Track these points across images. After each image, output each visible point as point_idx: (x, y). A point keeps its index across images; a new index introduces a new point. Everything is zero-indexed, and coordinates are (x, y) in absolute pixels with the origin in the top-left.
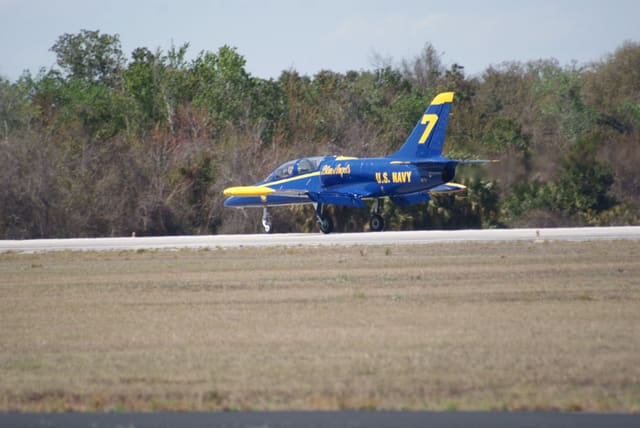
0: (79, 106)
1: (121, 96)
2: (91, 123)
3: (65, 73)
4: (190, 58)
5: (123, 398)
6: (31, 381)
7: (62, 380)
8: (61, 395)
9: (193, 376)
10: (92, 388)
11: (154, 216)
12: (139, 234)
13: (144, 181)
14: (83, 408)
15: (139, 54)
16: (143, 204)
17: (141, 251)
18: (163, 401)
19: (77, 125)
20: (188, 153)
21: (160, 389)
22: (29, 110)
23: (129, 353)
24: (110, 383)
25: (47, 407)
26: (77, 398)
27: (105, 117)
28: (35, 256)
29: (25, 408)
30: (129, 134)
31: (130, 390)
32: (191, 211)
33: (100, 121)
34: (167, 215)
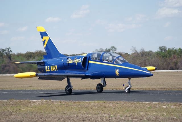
0: (162, 55)
1: (166, 54)
2: (163, 57)
3: (160, 51)
4: (175, 49)
5: (172, 89)
6: (161, 87)
7: (164, 87)
8: (164, 88)
9: (180, 86)
10: (168, 88)
11: (171, 67)
12: (169, 70)
13: (169, 64)
14: (167, 90)
15: (169, 49)
16: (169, 66)
17: (170, 72)
18: (177, 89)
19: (161, 57)
20: (174, 60)
21: (176, 88)
22: (156, 56)
23: (171, 84)
24: (170, 87)
25: (163, 90)
26: (166, 89)
27: (165, 56)
28: (157, 72)
29: (160, 90)
30: (167, 58)
31: (172, 88)
32: (175, 67)
33: (164, 57)
34: (172, 68)
